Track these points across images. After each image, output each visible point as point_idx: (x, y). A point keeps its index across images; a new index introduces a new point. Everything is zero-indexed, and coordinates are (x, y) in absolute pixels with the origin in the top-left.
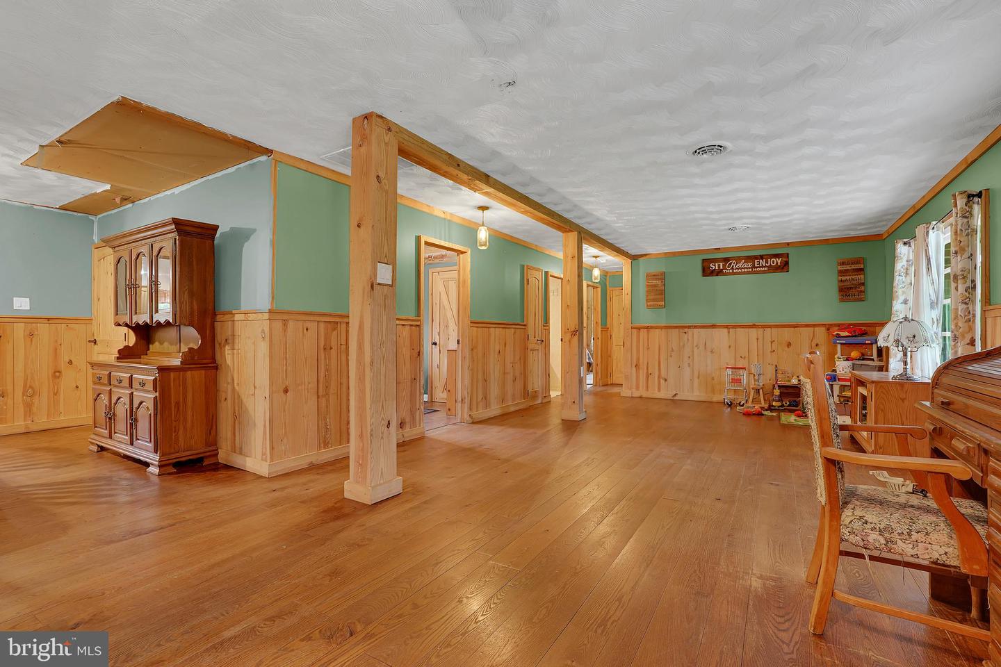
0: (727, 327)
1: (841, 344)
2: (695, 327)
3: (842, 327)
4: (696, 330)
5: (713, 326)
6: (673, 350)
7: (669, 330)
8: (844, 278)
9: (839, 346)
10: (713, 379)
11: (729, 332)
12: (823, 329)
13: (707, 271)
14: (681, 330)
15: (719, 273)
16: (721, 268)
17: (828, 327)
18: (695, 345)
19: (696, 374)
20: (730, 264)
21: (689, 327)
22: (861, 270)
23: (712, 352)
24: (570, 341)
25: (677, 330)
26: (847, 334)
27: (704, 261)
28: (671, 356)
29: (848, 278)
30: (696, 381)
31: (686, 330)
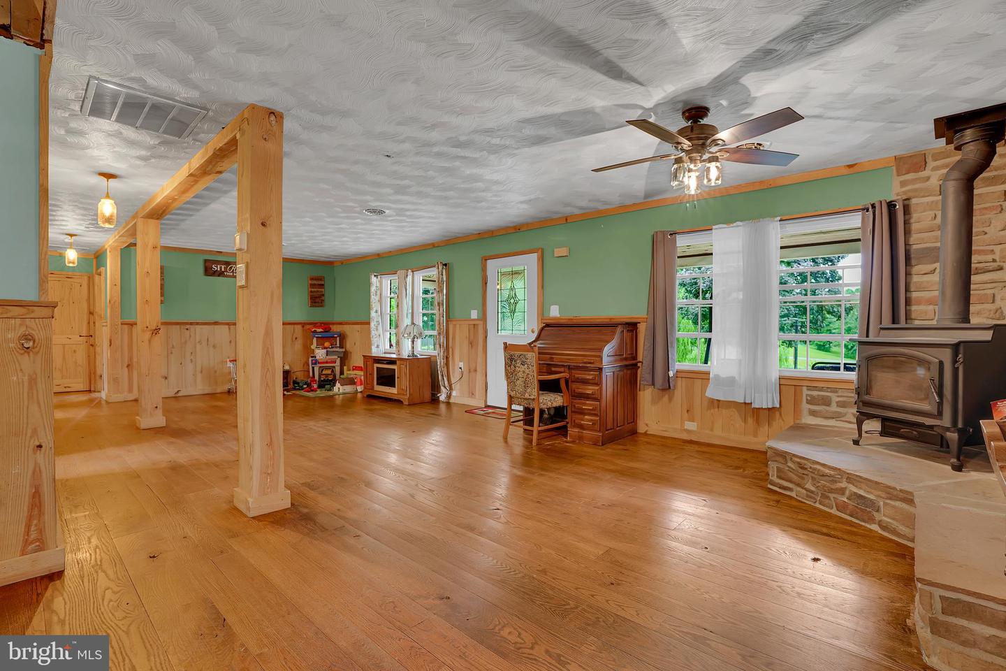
0: (228, 324)
1: (317, 337)
2: (197, 324)
3: (315, 324)
4: (198, 327)
5: (216, 323)
6: (173, 347)
7: (170, 326)
8: (313, 290)
9: (315, 340)
10: (216, 372)
11: (230, 329)
12: (300, 326)
13: (209, 271)
14: (182, 327)
15: (221, 274)
16: (223, 270)
17: (303, 324)
18: (197, 340)
19: (199, 368)
20: (231, 268)
21: (191, 324)
22: (323, 285)
23: (214, 347)
24: (150, 341)
25: (178, 326)
26: (321, 330)
27: (206, 261)
28: (172, 353)
29: (315, 290)
30: (199, 376)
31: (188, 326)
